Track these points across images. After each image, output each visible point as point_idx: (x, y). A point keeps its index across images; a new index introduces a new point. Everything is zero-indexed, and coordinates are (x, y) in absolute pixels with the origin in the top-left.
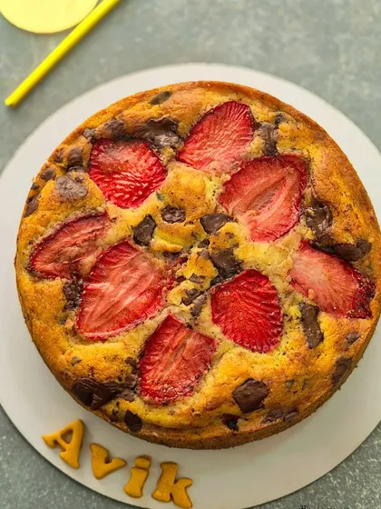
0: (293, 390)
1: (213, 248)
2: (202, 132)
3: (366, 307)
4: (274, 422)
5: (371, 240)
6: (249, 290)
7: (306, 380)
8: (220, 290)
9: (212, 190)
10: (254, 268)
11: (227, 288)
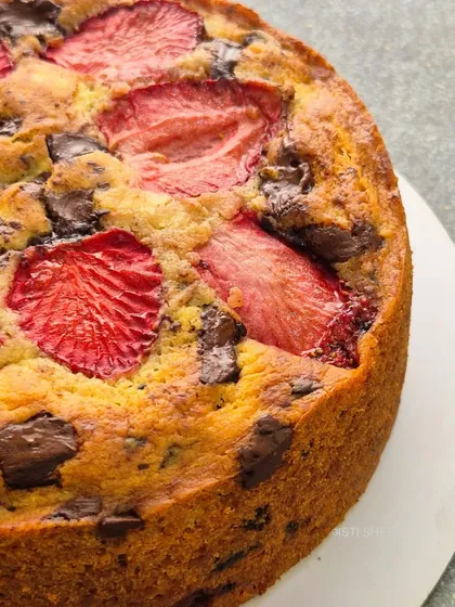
0: (137, 460)
1: (55, 184)
2: (103, 31)
3: (351, 348)
4: (73, 522)
5: (384, 231)
6: (106, 267)
7: (176, 445)
8: (43, 255)
9: (88, 102)
10: (127, 229)
11: (59, 254)
